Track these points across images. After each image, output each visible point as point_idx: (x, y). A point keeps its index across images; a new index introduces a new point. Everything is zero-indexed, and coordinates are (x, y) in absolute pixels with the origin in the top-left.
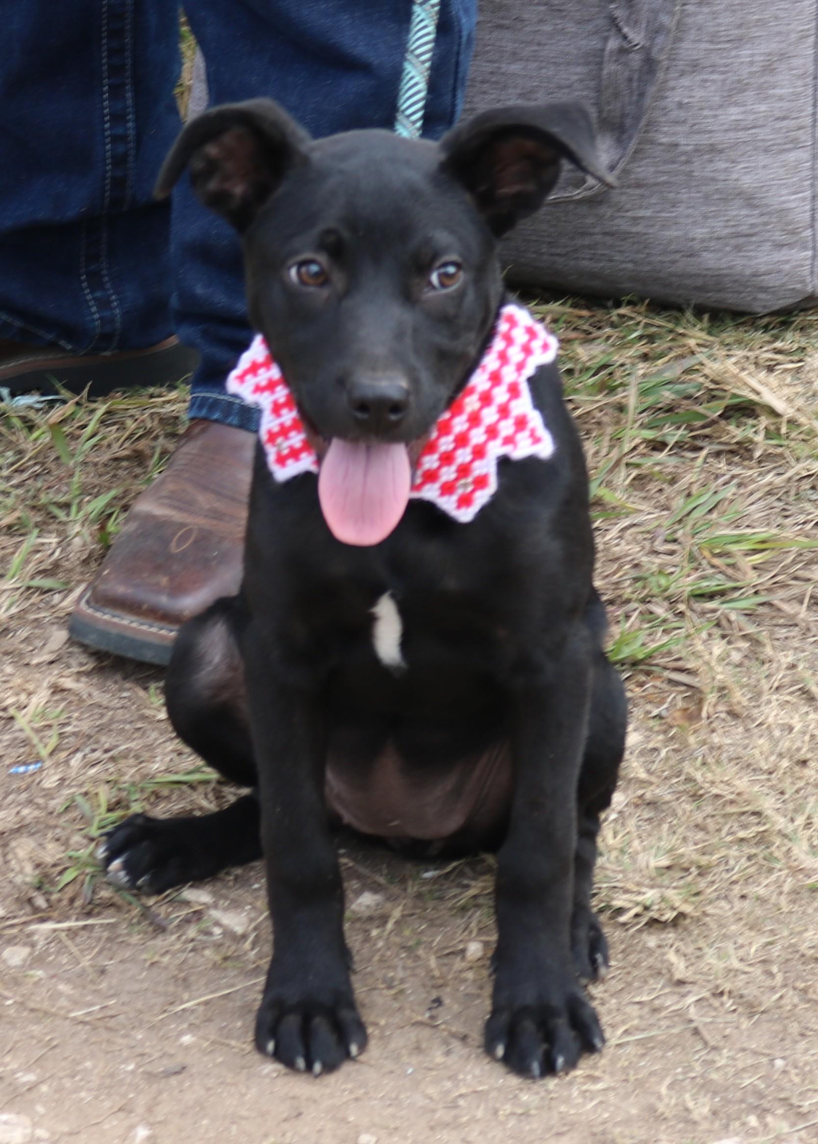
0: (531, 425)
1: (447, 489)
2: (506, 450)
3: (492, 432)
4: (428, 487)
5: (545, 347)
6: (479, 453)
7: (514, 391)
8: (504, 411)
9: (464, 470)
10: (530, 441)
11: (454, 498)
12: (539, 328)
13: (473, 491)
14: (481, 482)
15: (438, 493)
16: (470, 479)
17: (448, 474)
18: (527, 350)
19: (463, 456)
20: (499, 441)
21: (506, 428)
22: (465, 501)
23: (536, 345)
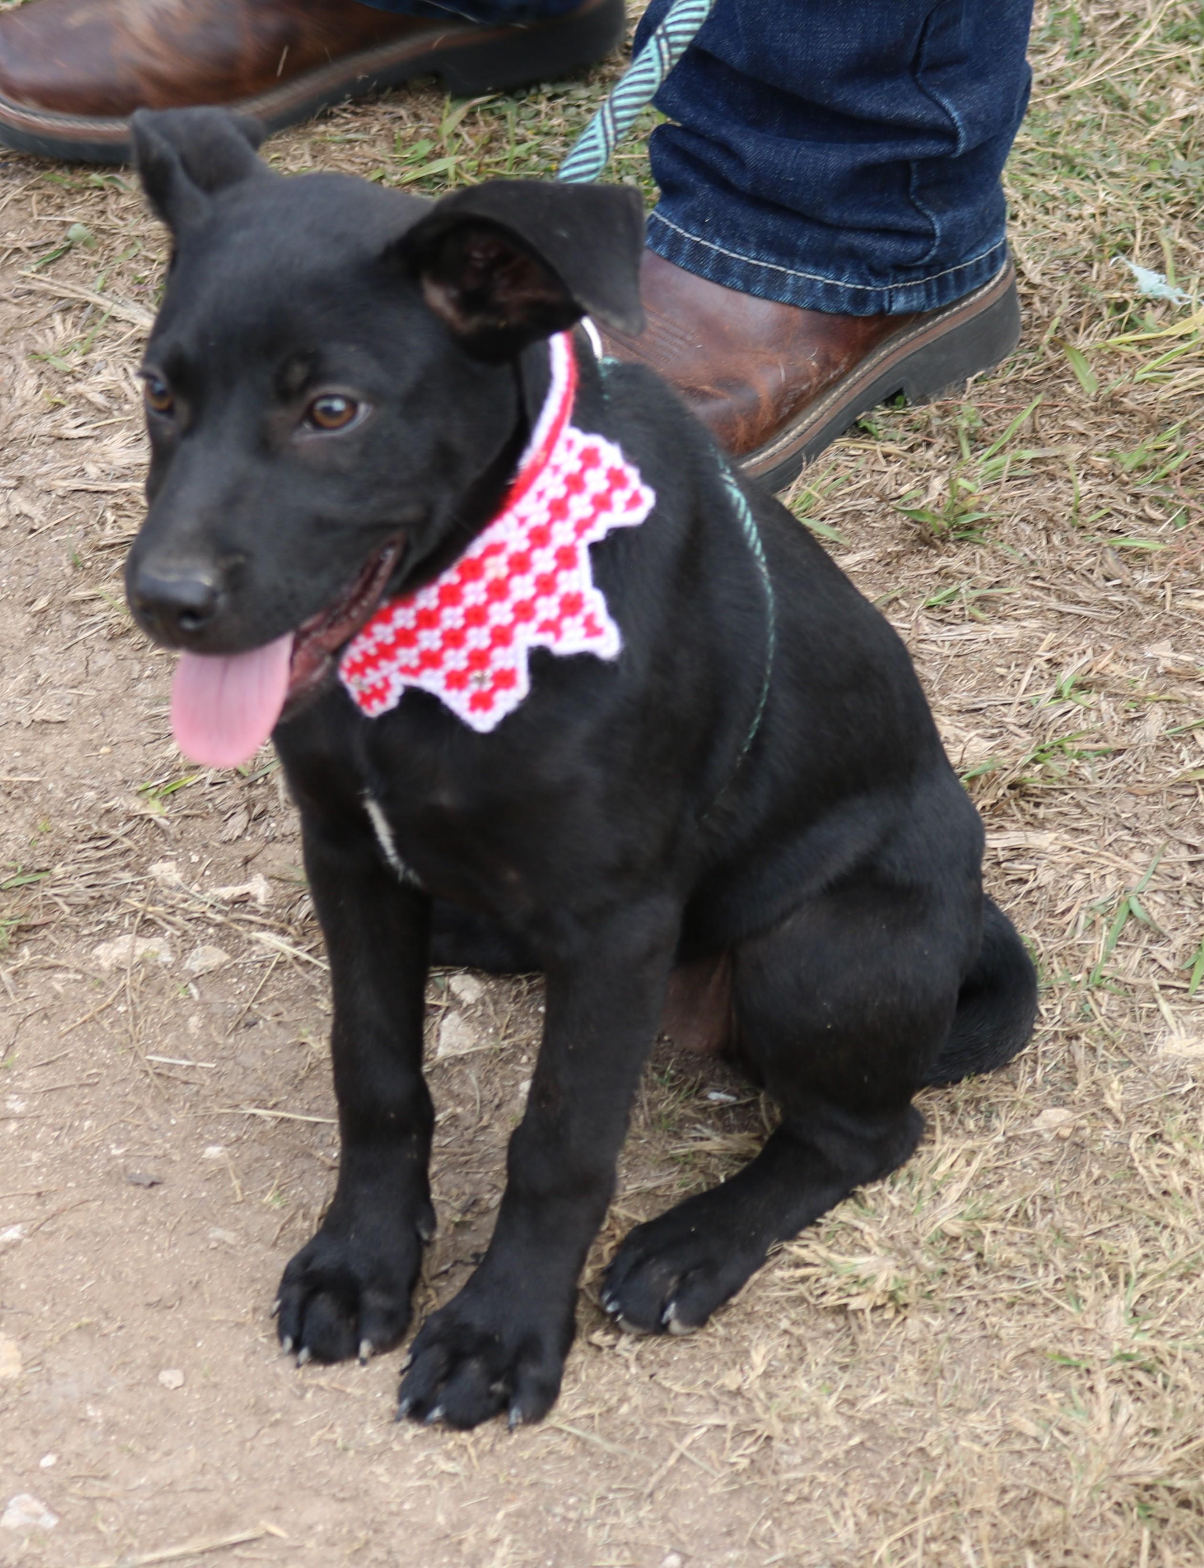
0: (587, 609)
1: (456, 680)
2: (546, 639)
3: (524, 611)
4: (428, 673)
5: (635, 501)
6: (502, 637)
7: (566, 558)
8: (546, 585)
9: (479, 659)
10: (582, 631)
11: (466, 694)
12: (632, 474)
13: (493, 690)
14: (505, 679)
15: (442, 683)
16: (489, 673)
17: (456, 660)
18: (602, 503)
19: (478, 638)
20: (533, 625)
21: (547, 608)
22: (482, 701)
23: (620, 497)
